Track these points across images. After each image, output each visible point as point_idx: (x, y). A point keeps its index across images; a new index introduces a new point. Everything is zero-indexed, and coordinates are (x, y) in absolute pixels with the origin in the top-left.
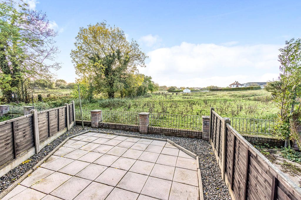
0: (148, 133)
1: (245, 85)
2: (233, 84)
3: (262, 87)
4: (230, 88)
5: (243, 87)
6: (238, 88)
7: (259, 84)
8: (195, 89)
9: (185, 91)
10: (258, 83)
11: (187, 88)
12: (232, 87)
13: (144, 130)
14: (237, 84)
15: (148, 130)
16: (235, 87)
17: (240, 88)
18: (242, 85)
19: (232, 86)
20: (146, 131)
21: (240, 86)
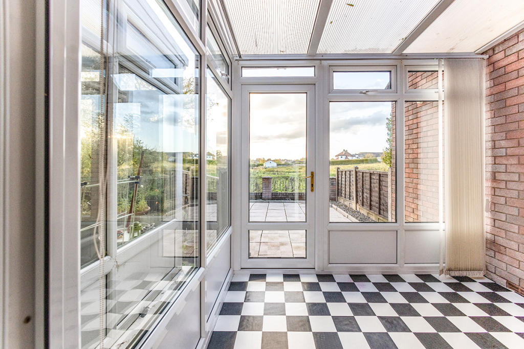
0: (273, 199)
1: (357, 156)
2: (341, 155)
3: (379, 159)
4: (337, 160)
5: (354, 158)
6: (348, 161)
7: (375, 155)
8: (283, 163)
9: (267, 165)
10: (374, 153)
11: (268, 160)
12: (340, 159)
13: (268, 196)
14: (346, 153)
15: (272, 195)
16: (344, 158)
17: (351, 161)
18: (352, 156)
19: (340, 157)
20: (270, 197)
21: (350, 158)
